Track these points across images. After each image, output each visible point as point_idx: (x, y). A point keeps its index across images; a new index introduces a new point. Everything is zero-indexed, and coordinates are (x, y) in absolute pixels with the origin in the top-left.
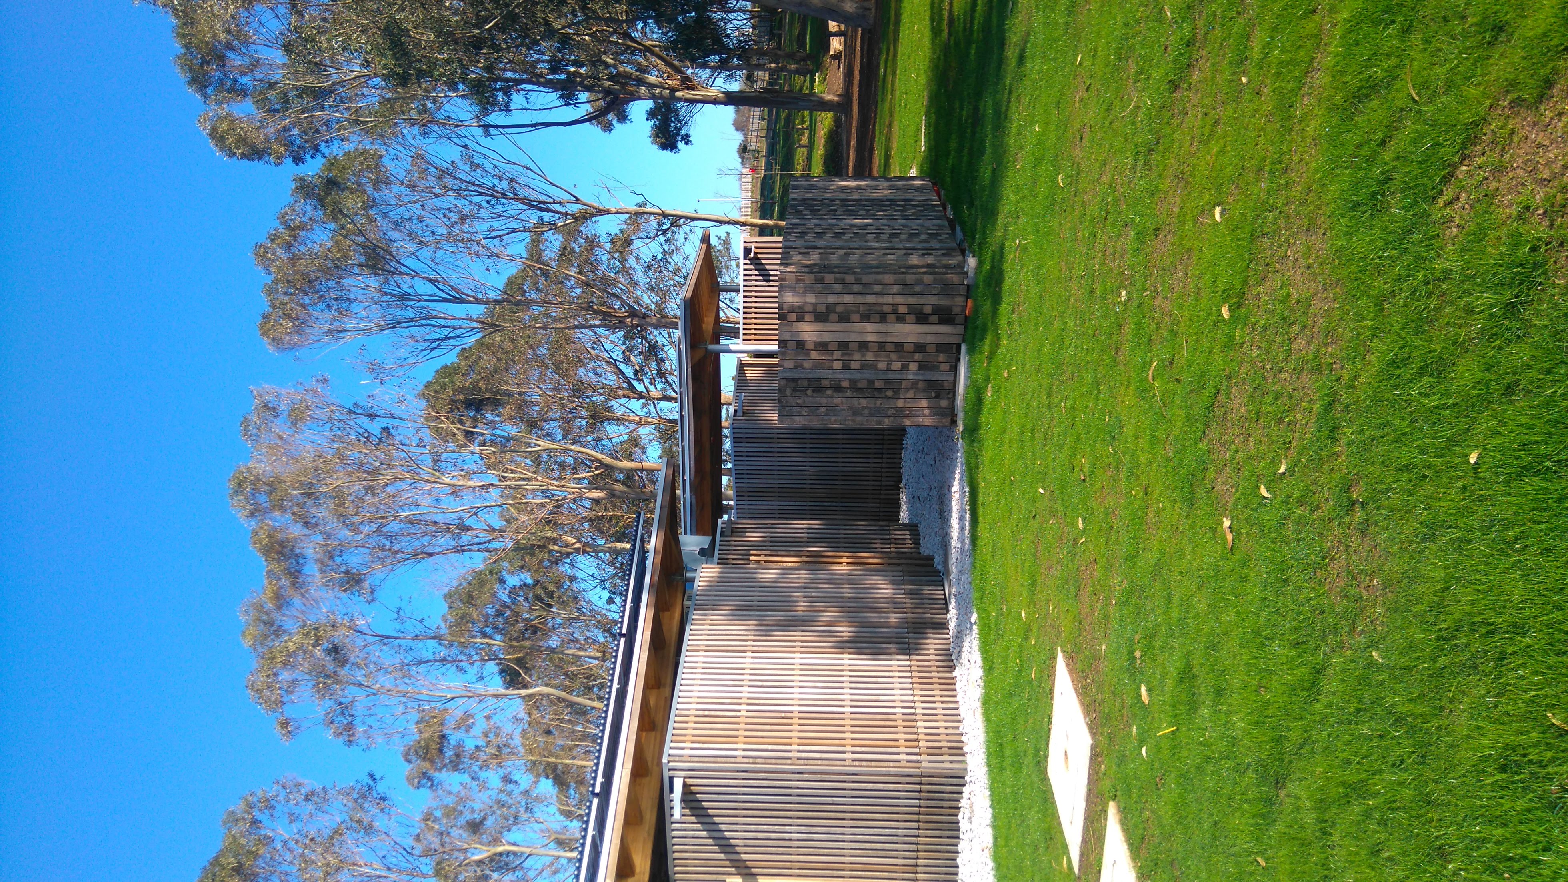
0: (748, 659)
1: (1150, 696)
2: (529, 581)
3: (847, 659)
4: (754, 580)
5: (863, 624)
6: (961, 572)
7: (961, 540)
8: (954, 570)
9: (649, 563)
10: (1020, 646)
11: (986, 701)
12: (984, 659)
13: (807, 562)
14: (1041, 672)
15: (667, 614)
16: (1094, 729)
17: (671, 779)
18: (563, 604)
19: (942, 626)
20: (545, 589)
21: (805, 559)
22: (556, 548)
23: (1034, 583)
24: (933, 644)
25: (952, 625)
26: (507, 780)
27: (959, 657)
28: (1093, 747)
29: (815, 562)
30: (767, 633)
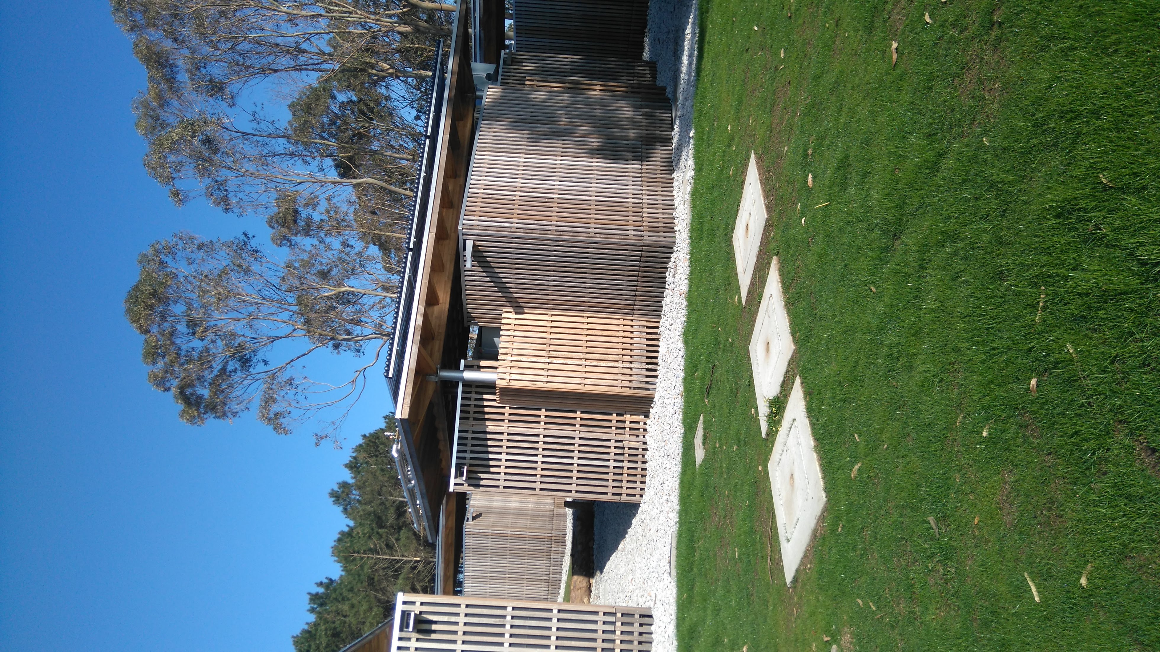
0: (522, 159)
1: (814, 182)
2: (354, 98)
3: (595, 162)
4: (527, 99)
5: (609, 137)
6: (686, 99)
7: (689, 73)
8: (681, 97)
9: (448, 82)
10: (724, 152)
11: (695, 194)
12: (696, 164)
13: (569, 88)
14: (737, 169)
15: (461, 123)
16: (769, 208)
17: (465, 241)
18: (382, 118)
19: (668, 141)
20: (367, 105)
21: (567, 85)
22: (374, 72)
23: (740, 103)
24: (659, 154)
25: (675, 140)
26: (345, 244)
27: (678, 163)
28: (767, 221)
29: (575, 89)
30: (536, 140)
